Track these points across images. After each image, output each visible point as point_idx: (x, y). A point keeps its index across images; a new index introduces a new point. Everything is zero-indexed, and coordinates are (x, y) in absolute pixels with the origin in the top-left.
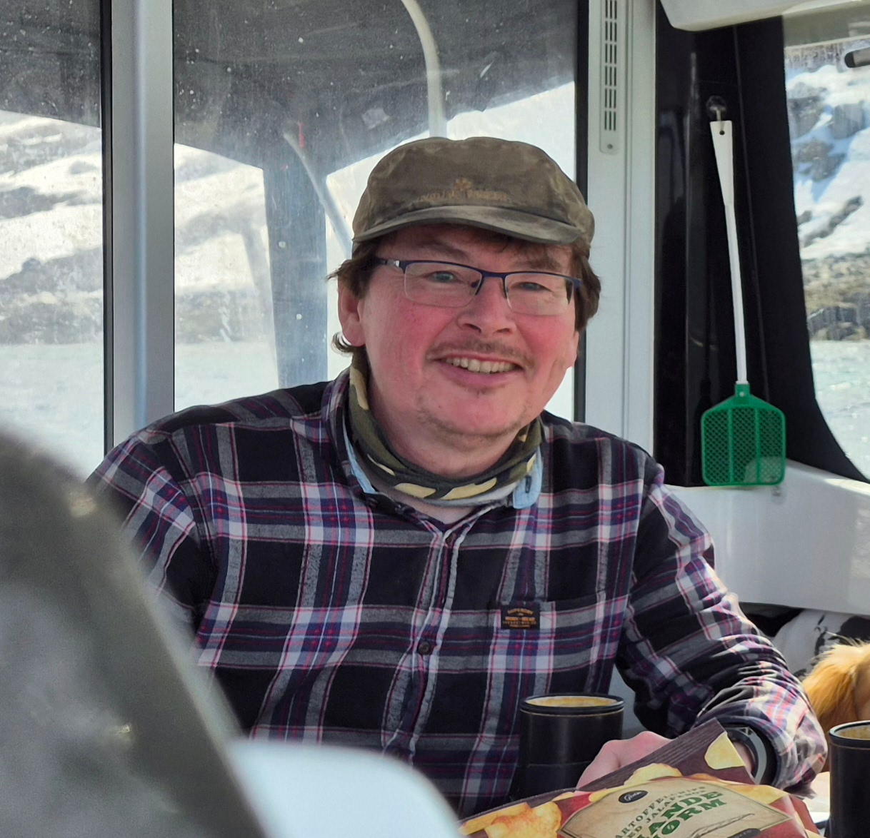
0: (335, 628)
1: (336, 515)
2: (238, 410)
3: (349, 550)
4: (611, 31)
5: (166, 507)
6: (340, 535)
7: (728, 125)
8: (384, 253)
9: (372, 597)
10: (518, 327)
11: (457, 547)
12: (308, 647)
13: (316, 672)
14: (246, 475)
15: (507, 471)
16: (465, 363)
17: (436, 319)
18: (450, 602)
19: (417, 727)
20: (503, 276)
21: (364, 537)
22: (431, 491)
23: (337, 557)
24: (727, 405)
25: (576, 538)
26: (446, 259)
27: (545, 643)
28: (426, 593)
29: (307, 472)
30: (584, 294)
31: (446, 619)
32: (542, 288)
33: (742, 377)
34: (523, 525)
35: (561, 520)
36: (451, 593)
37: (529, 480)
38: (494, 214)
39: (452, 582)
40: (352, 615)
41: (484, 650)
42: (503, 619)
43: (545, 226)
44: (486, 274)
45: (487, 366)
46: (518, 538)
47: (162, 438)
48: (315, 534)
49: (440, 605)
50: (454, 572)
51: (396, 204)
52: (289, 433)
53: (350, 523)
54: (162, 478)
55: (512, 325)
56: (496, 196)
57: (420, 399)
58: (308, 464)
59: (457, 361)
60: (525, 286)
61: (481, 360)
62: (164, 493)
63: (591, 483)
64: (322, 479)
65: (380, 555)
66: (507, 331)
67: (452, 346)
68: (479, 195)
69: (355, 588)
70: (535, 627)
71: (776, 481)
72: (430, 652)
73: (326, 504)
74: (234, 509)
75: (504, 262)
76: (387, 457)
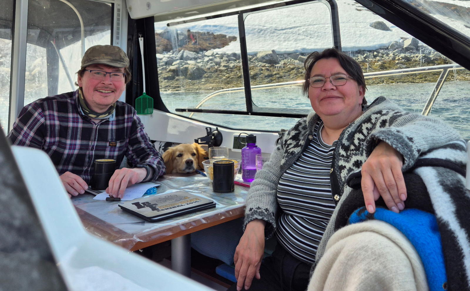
0: (75, 145)
1: (75, 120)
2: (56, 97)
3: (77, 128)
4: (118, 19)
5: (39, 117)
6: (75, 125)
7: (142, 38)
8: (87, 69)
9: (82, 139)
10: (113, 84)
11: (98, 128)
12: (70, 149)
13: (72, 155)
14: (59, 111)
15: (110, 112)
16: (102, 91)
17: (96, 82)
18: (96, 140)
19: (90, 166)
20: (110, 73)
21: (80, 125)
22: (96, 116)
23: (75, 129)
24: (141, 97)
25: (121, 126)
26: (99, 70)
27: (117, 149)
28: (92, 137)
29: (70, 111)
30: (127, 76)
31: (96, 143)
32: (118, 75)
33: (144, 91)
34: (111, 124)
35: (118, 122)
36: (97, 138)
37: (113, 115)
38: (109, 61)
39: (97, 135)
40: (78, 142)
41: (105, 150)
42: (109, 144)
43: (119, 63)
44: (107, 73)
45: (106, 92)
46: (110, 127)
47: (41, 102)
48: (71, 124)
49: (95, 140)
50: (97, 133)
51: (90, 59)
52: (67, 102)
53: (78, 122)
54: (40, 110)
55: (112, 83)
56: (109, 57)
57: (93, 98)
58: (70, 109)
59: (100, 91)
60: (115, 75)
61: (105, 90)
62: (40, 114)
63: (124, 115)
64: (73, 112)
65: (83, 129)
66: (111, 84)
67: (99, 87)
68: (106, 57)
69: (79, 136)
70: (116, 146)
71: (151, 113)
72: (93, 150)
73: (73, 118)
74: (56, 118)
75: (110, 70)
76: (87, 109)
